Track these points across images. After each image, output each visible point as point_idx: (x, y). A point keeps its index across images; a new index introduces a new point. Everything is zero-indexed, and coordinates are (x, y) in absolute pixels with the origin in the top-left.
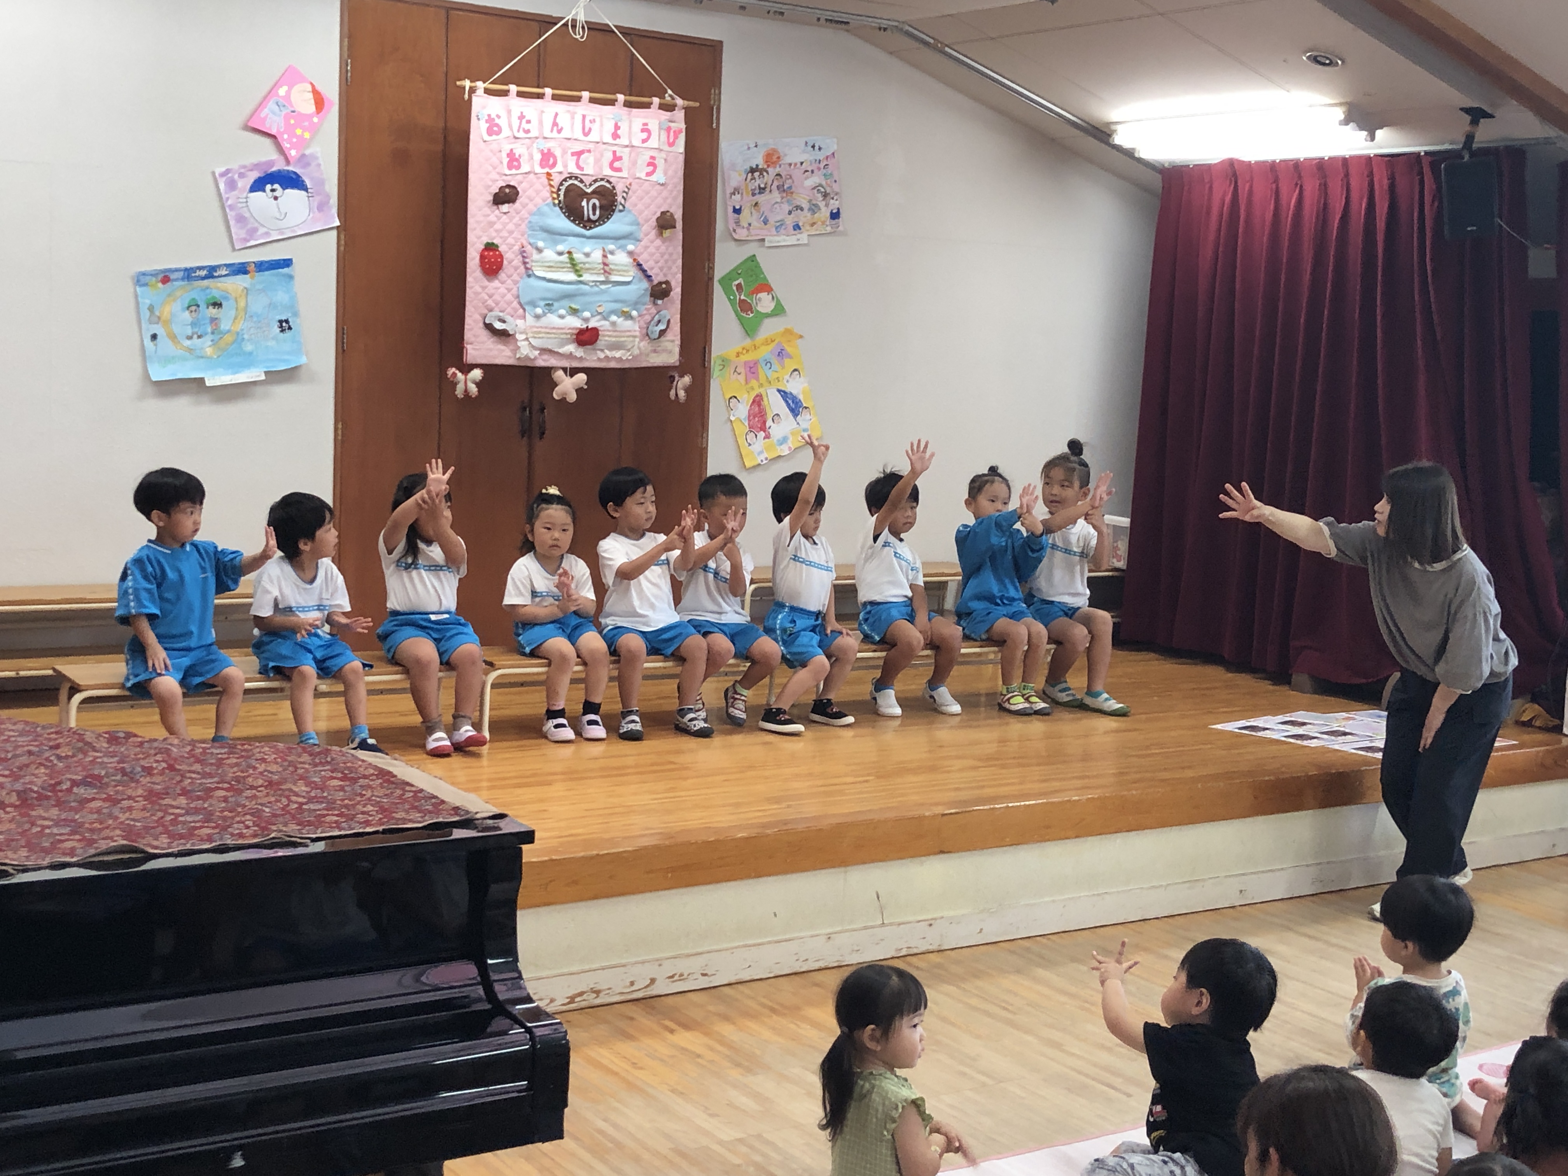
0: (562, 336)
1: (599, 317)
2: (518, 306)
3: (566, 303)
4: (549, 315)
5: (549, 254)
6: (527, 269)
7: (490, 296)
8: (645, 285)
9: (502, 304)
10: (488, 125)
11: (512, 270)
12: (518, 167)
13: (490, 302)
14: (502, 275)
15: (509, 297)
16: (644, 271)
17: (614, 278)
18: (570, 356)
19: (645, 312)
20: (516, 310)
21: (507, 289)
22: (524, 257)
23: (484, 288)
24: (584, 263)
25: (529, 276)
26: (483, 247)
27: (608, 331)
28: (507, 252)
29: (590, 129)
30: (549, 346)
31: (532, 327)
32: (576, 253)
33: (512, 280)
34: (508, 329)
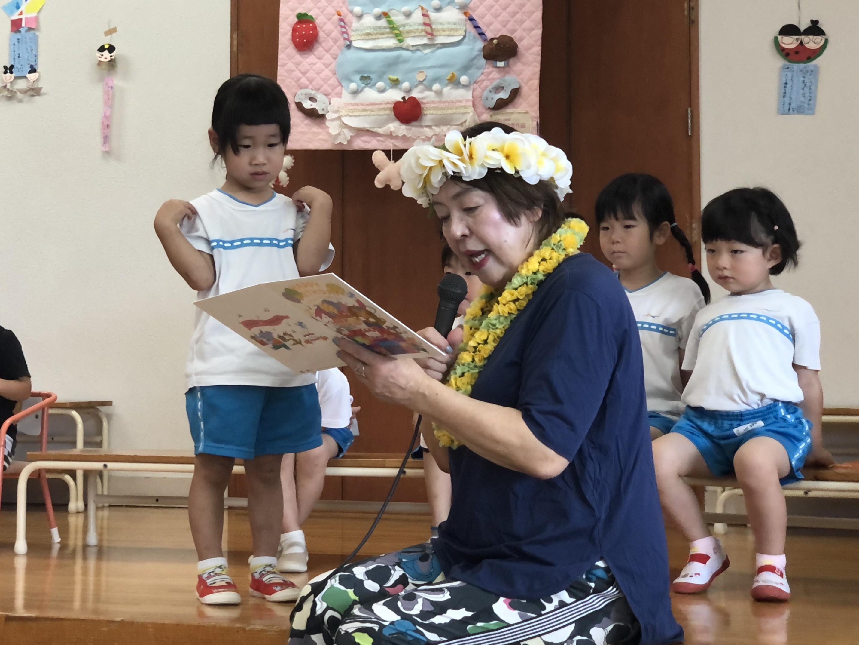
0: (381, 113)
1: (421, 87)
2: (337, 83)
3: (386, 74)
4: (367, 90)
5: (369, 21)
6: (345, 39)
7: (304, 73)
8: (480, 45)
9: (317, 82)
11: (331, 43)
13: (304, 81)
14: (319, 50)
15: (327, 72)
16: (477, 27)
17: (440, 40)
18: (390, 135)
19: (483, 77)
20: (333, 87)
21: (324, 64)
22: (342, 27)
23: (298, 64)
24: (404, 26)
25: (349, 46)
26: (296, 20)
27: (433, 102)
28: (325, 24)
30: (366, 126)
31: (347, 105)
32: (395, 15)
33: (331, 54)
34: (317, 108)
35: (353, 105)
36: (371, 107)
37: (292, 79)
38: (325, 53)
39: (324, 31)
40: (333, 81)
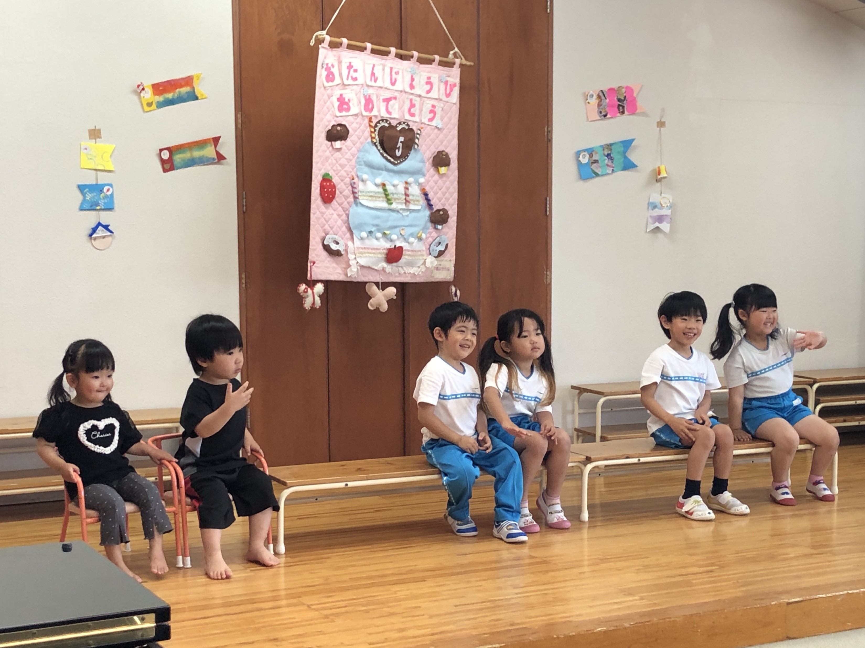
1: (402, 239)
2: (348, 230)
5: (370, 186)
6: (355, 198)
7: (327, 221)
8: (429, 212)
9: (335, 229)
10: (327, 72)
11: (343, 199)
12: (348, 110)
13: (327, 227)
14: (335, 203)
16: (428, 200)
17: (412, 207)
20: (346, 234)
21: (338, 215)
22: (352, 188)
23: (322, 214)
24: (393, 194)
25: (357, 204)
26: (322, 178)
27: (408, 251)
28: (339, 184)
29: (395, 80)
30: (370, 265)
31: (358, 248)
32: (388, 185)
33: (343, 208)
34: (340, 249)
35: (362, 248)
36: (374, 251)
37: (319, 224)
38: (338, 206)
39: (338, 189)
40: (344, 229)
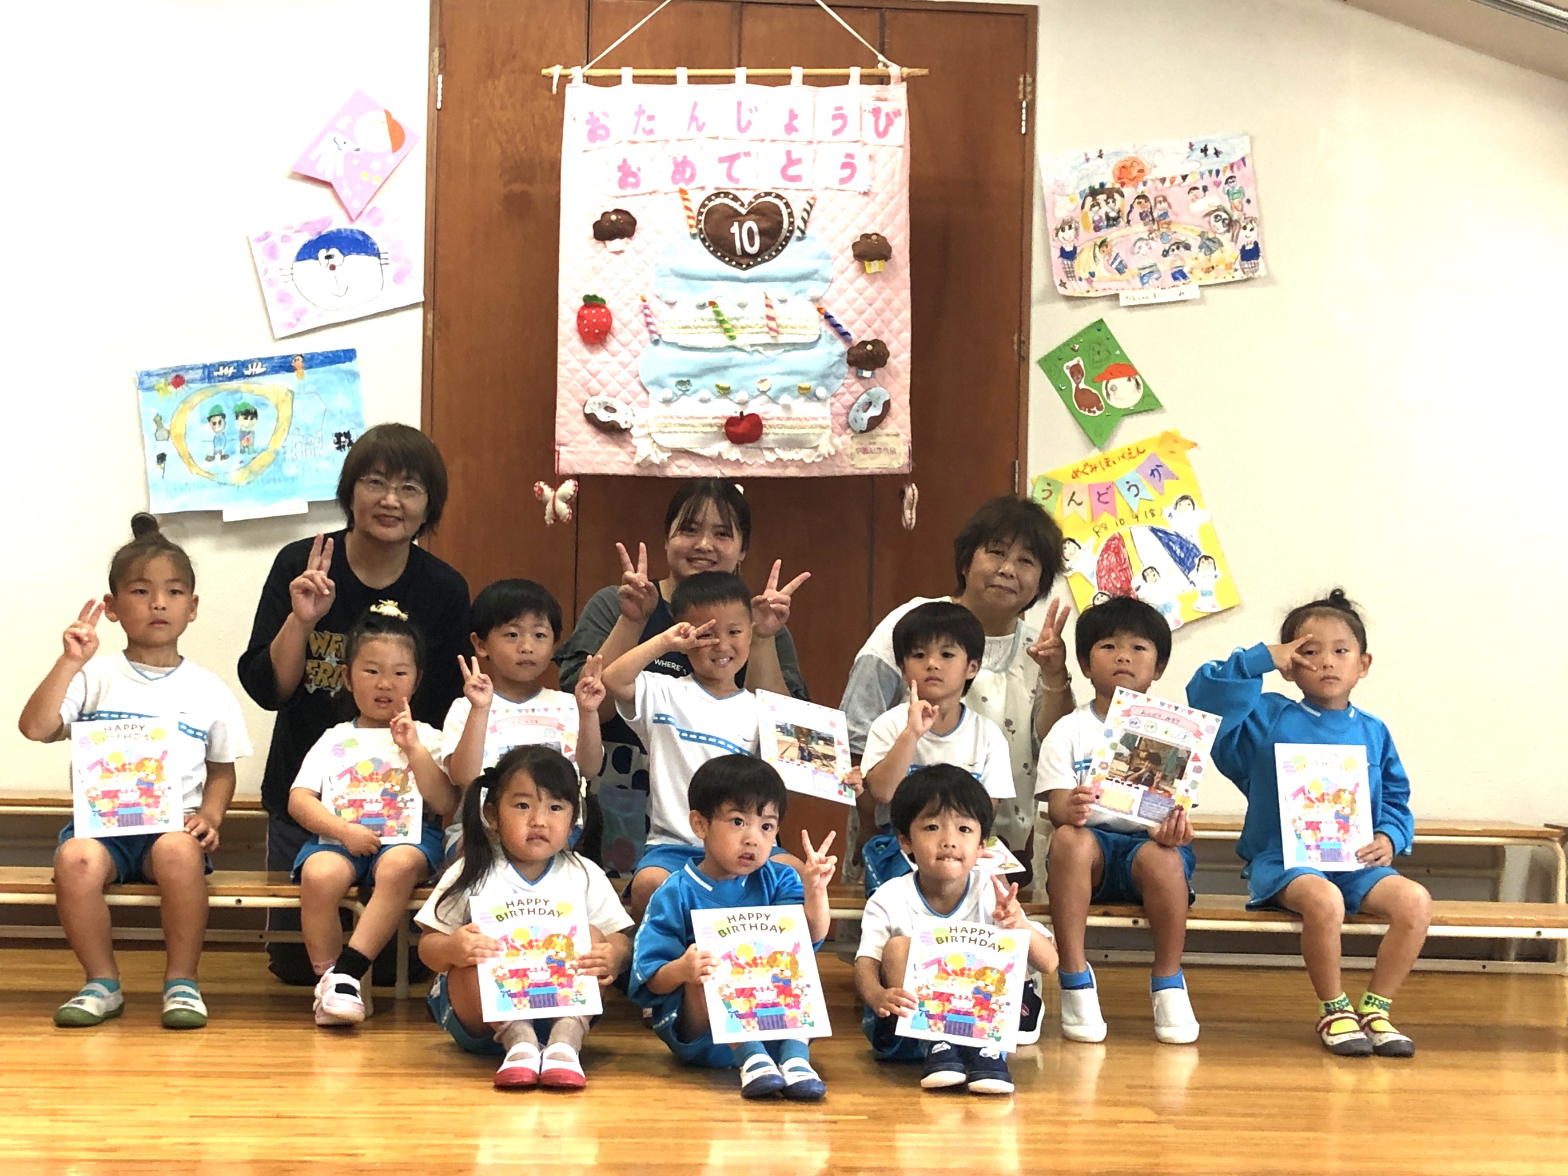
0: (706, 429)
1: (764, 398)
3: (712, 380)
4: (684, 398)
6: (651, 332)
9: (613, 386)
10: (589, 127)
12: (637, 185)
14: (613, 344)
15: (624, 375)
18: (718, 460)
19: (843, 390)
24: (737, 319)
26: (582, 304)
29: (749, 123)
30: (686, 446)
31: (658, 417)
32: (725, 305)
33: (629, 351)
34: (617, 421)
35: (665, 417)
36: (691, 422)
37: (577, 381)
38: (622, 348)
